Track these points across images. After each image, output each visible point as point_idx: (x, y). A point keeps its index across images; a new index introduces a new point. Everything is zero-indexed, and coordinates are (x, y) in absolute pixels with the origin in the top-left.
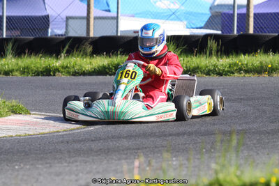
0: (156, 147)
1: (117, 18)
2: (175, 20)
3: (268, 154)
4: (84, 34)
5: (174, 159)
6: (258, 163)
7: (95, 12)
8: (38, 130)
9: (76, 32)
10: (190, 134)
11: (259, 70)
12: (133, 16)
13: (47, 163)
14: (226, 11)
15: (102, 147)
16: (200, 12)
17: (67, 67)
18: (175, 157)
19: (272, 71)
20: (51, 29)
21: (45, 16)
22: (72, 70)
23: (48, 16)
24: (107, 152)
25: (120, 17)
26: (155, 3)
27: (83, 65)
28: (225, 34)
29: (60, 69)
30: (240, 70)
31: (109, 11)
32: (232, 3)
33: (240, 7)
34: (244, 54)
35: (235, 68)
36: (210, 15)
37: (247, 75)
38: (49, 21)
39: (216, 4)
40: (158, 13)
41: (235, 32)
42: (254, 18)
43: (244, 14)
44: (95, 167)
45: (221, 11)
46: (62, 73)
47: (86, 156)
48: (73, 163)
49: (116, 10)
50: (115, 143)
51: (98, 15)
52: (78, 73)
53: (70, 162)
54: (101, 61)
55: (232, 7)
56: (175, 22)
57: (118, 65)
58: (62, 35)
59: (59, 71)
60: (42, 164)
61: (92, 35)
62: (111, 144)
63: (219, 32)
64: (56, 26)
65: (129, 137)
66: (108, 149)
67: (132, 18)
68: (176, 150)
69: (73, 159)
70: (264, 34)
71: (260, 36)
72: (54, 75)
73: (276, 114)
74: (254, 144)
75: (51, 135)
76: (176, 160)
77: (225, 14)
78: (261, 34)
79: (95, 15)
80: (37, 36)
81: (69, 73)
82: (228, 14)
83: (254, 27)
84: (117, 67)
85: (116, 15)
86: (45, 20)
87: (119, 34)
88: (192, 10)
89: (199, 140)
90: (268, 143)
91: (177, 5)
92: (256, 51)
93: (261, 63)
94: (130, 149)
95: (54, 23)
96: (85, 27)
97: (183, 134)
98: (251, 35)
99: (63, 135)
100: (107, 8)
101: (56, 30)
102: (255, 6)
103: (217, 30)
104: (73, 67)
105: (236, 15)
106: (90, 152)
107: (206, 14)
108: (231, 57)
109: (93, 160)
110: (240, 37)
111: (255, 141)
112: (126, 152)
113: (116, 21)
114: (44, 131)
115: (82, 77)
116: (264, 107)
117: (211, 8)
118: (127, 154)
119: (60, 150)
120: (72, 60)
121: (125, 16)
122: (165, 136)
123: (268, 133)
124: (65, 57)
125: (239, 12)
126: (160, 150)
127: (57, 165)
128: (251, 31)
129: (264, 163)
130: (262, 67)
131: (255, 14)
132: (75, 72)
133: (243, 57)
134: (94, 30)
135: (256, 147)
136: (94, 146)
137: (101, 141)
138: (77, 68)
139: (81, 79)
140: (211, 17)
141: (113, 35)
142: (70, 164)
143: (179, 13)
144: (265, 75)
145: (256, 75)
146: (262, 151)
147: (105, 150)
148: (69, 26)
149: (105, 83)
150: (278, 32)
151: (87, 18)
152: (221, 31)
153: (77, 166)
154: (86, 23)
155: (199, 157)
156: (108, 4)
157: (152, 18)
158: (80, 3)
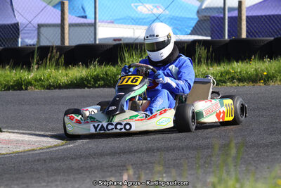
0: (143, 164)
1: (94, 25)
3: (268, 168)
4: (58, 43)
5: (164, 175)
6: (258, 178)
7: (70, 19)
8: (11, 149)
9: (50, 41)
10: (180, 149)
11: (254, 79)
12: (113, 22)
13: (23, 183)
14: (215, 14)
15: (83, 165)
16: (188, 16)
17: (40, 80)
18: (165, 173)
19: (268, 78)
20: (22, 39)
21: (15, 24)
22: (46, 83)
23: (18, 24)
24: (90, 170)
25: (98, 24)
26: (136, 7)
27: (59, 77)
28: (215, 39)
29: (33, 82)
30: (232, 79)
31: (86, 17)
32: (222, 6)
33: (231, 9)
34: (237, 62)
35: (227, 77)
36: (198, 19)
37: (241, 84)
38: (19, 30)
39: (203, 7)
40: (140, 19)
41: (227, 37)
42: (247, 21)
43: (236, 17)
44: (77, 186)
45: (209, 14)
46: (35, 86)
47: (66, 174)
48: (52, 182)
49: (93, 16)
50: (97, 160)
51: (73, 22)
52: (53, 86)
53: (48, 182)
54: (77, 72)
55: (222, 11)
57: (97, 76)
58: (34, 45)
59: (31, 85)
60: (18, 185)
61: (67, 43)
62: (94, 162)
63: (209, 38)
64: (26, 35)
65: (113, 154)
66: (91, 167)
67: (113, 25)
68: (168, 167)
69: (52, 178)
70: (258, 38)
71: (254, 40)
72: (26, 89)
73: (275, 126)
74: (252, 158)
75: (26, 153)
76: (167, 176)
77: (214, 17)
78: (254, 38)
79: (70, 22)
80: (6, 46)
81: (42, 86)
82: (218, 17)
83: (247, 32)
84: (96, 78)
85: (93, 22)
86: (15, 29)
87: (97, 42)
88: (177, 14)
89: (191, 155)
90: (268, 156)
91: (160, 9)
92: (250, 59)
93: (256, 70)
95: (24, 31)
96: (60, 35)
97: (173, 149)
98: (244, 40)
99: (39, 154)
100: (83, 14)
101: (27, 40)
102: (248, 8)
103: (207, 36)
104: (48, 80)
105: (227, 18)
106: (70, 170)
107: (192, 19)
108: (223, 64)
109: (74, 179)
110: (231, 41)
111: (253, 155)
112: (110, 170)
113: (93, 28)
114: (17, 150)
115: (57, 90)
116: (261, 119)
117: (198, 12)
118: (111, 172)
119: (37, 169)
120: (46, 72)
121: (103, 22)
122: (153, 151)
123: (268, 146)
124: (37, 69)
125: (230, 15)
126: (148, 167)
127: (35, 185)
128: (244, 35)
129: (265, 178)
130: (257, 75)
131: (247, 17)
132: (50, 85)
133: (235, 64)
134: (69, 38)
135: (254, 161)
136: (74, 164)
137: (82, 159)
138: (51, 80)
139: (57, 92)
140: (199, 21)
141: (90, 43)
142: (49, 184)
143: (163, 18)
144: (261, 84)
145: (251, 84)
146: (262, 164)
147: (87, 168)
148: (41, 35)
149: (84, 97)
150: (274, 36)
151: (62, 26)
152: (211, 36)
153: (57, 185)
154: (60, 31)
155: (193, 173)
156: (84, 10)
157: (133, 24)
158: (52, 8)
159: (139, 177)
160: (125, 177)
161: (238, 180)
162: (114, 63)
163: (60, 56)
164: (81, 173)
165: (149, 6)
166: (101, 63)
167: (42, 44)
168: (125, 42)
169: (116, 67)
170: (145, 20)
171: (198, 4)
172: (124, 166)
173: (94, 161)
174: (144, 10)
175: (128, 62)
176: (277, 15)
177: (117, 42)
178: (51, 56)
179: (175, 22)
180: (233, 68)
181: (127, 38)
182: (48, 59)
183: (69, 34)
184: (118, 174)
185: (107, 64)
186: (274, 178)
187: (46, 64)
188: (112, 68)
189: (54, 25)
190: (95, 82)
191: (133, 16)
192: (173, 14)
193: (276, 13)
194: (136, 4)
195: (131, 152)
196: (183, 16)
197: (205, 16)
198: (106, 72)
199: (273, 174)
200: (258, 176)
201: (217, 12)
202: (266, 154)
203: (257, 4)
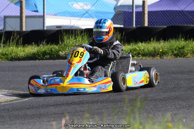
0: (76, 112)
1: (43, 17)
2: (88, 17)
4: (18, 29)
5: (91, 120)
6: (155, 122)
7: (26, 12)
9: (12, 28)
10: (102, 102)
11: (153, 54)
12: (56, 15)
14: (127, 10)
15: (35, 113)
16: (107, 11)
17: (6, 54)
18: (91, 119)
19: (163, 54)
22: (10, 56)
24: (40, 116)
25: (46, 16)
26: (72, 5)
27: (19, 52)
28: (126, 27)
30: (138, 54)
31: (37, 11)
32: (132, 4)
33: (137, 7)
34: (142, 42)
35: (135, 53)
37: (144, 58)
39: (118, 5)
40: (75, 13)
41: (134, 26)
42: (148, 15)
43: (141, 12)
44: (30, 127)
45: (122, 10)
46: (2, 59)
47: (23, 119)
48: (13, 124)
49: (42, 11)
50: (45, 110)
51: (29, 15)
52: (15, 59)
53: (11, 124)
54: (31, 49)
55: (132, 8)
56: (88, 19)
58: (1, 30)
61: (24, 29)
63: (122, 26)
65: (56, 105)
66: (40, 114)
67: (56, 17)
68: (93, 115)
69: (13, 122)
70: (156, 26)
71: (153, 28)
73: (167, 86)
74: (151, 108)
76: (92, 121)
77: (126, 12)
78: (153, 26)
79: (26, 15)
81: (7, 59)
82: (128, 12)
83: (148, 22)
84: (44, 53)
85: (42, 15)
87: (45, 29)
88: (100, 10)
89: (109, 106)
91: (89, 6)
92: (150, 41)
93: (154, 48)
94: (57, 114)
96: (19, 24)
97: (97, 102)
98: (146, 27)
100: (35, 9)
102: (149, 6)
103: (121, 25)
104: (11, 54)
105: (134, 12)
106: (25, 117)
107: (111, 13)
108: (131, 44)
109: (28, 122)
110: (138, 28)
111: (152, 106)
112: (53, 116)
113: (42, 19)
115: (17, 61)
117: (115, 8)
119: (3, 116)
120: (10, 49)
121: (49, 14)
122: (83, 103)
123: (162, 100)
124: (3, 47)
125: (137, 11)
126: (79, 114)
127: (1, 126)
128: (146, 24)
129: (160, 122)
130: (155, 52)
131: (149, 12)
132: (12, 58)
133: (140, 44)
134: (26, 26)
135: (153, 110)
136: (29, 112)
137: (34, 109)
138: (13, 55)
139: (17, 63)
140: (115, 14)
141: (40, 29)
142: (11, 126)
143: (91, 12)
144: (158, 58)
145: (151, 58)
146: (158, 113)
147: (37, 115)
148: (6, 23)
149: (36, 66)
150: (167, 25)
151: (21, 17)
152: (124, 25)
153: (16, 127)
154: (19, 21)
155: (110, 119)
156: (36, 6)
157: (70, 16)
158: (14, 5)
159: (73, 121)
160: (63, 122)
161: (141, 124)
162: (57, 43)
163: (20, 38)
164: (33, 118)
165: (81, 4)
166: (47, 43)
167: (7, 30)
168: (64, 29)
169: (58, 45)
170: (78, 14)
171: (115, 3)
172: (63, 114)
173: (42, 110)
174: (78, 6)
175: (67, 42)
176: (169, 11)
177: (59, 29)
178: (13, 38)
179: (99, 15)
180: (139, 47)
181: (65, 26)
182: (11, 40)
183: (26, 23)
184: (59, 120)
185: (52, 43)
186: (166, 122)
187: (10, 43)
188: (55, 46)
189: (16, 17)
190: (44, 56)
191: (70, 11)
192: (98, 10)
193: (168, 9)
194: (72, 3)
195: (68, 104)
196: (104, 11)
197: (120, 11)
198: (51, 49)
199: (166, 120)
200: (155, 121)
201: (128, 8)
202: (161, 106)
203: (155, 3)
